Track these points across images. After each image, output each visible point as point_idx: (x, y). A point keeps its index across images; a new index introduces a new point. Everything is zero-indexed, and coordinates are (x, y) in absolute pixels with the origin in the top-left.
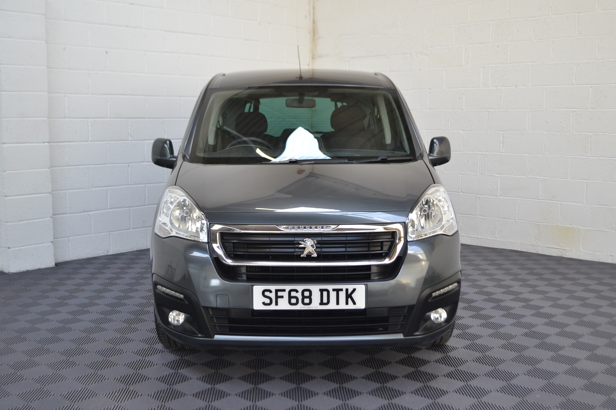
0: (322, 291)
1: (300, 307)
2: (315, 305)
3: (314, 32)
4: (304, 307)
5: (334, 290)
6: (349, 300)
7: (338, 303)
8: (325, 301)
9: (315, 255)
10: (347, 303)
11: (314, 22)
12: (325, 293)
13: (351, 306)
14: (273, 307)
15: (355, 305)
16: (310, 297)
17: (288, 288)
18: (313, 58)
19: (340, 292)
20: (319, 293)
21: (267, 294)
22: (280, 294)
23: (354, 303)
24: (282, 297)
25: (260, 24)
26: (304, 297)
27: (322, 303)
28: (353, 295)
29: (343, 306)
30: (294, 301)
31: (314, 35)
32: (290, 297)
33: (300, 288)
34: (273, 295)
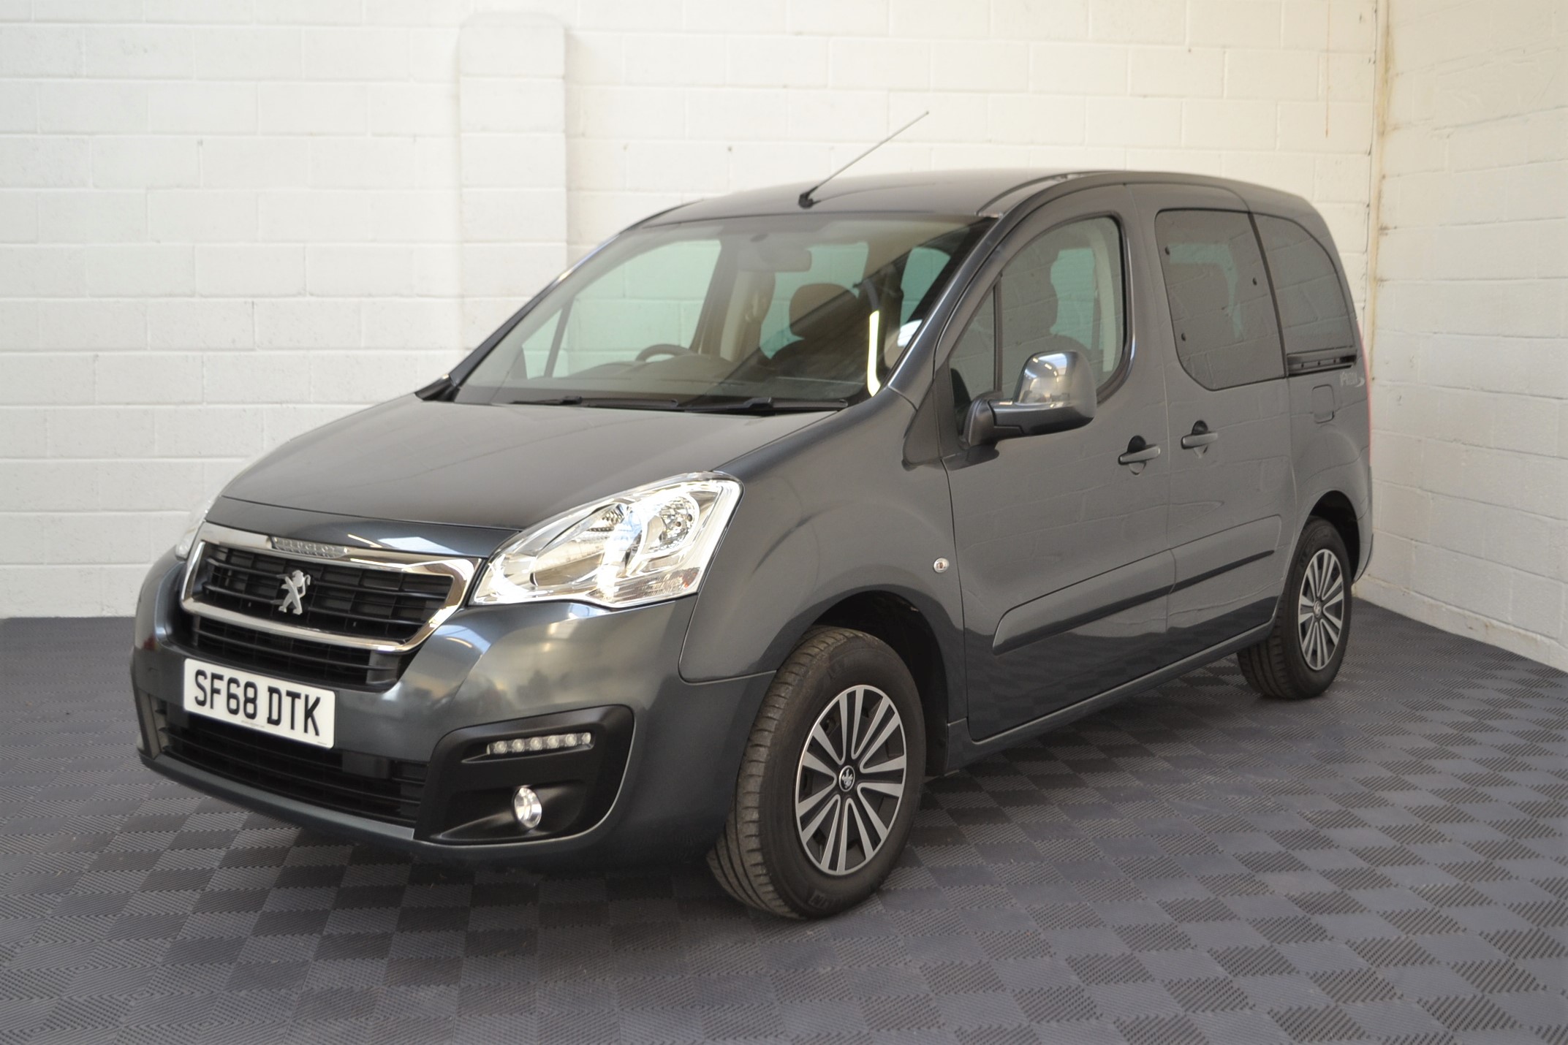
0: (272, 691)
1: (240, 720)
2: (260, 724)
3: (1385, 60)
4: (246, 723)
5: (289, 694)
6: (310, 721)
7: (292, 727)
8: (275, 717)
9: (299, 610)
10: (306, 730)
11: (1388, 31)
12: (275, 696)
13: (310, 739)
14: (205, 711)
15: (317, 737)
16: (253, 701)
17: (228, 673)
18: (1382, 134)
19: (297, 700)
20: (268, 694)
21: (201, 678)
22: (218, 684)
23: (317, 733)
24: (217, 691)
25: (1190, 51)
26: (247, 700)
27: (270, 721)
28: (316, 713)
29: (298, 735)
30: (233, 704)
31: (1387, 70)
32: (231, 696)
33: (243, 677)
34: (206, 683)
